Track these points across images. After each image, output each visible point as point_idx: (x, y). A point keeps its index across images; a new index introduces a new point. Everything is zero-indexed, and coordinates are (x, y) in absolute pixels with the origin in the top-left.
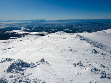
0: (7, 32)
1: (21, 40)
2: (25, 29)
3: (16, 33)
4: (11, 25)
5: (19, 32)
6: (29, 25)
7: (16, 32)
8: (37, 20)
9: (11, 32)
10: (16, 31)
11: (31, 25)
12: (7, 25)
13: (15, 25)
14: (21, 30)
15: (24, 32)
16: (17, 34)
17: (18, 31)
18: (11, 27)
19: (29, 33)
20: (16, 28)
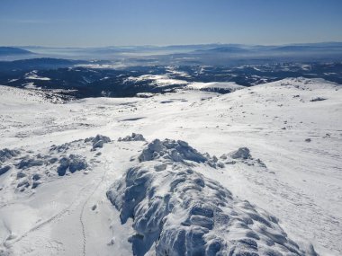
0: (130, 78)
1: (163, 102)
2: (175, 72)
3: (152, 84)
4: (141, 61)
5: (160, 80)
6: (186, 61)
7: (151, 81)
8: (212, 45)
9: (140, 79)
10: (151, 78)
11: (193, 62)
12: (132, 60)
13: (150, 61)
14: (165, 76)
15: (173, 82)
16: (153, 87)
17: (157, 77)
18: (140, 67)
19: (185, 85)
20: (153, 68)
